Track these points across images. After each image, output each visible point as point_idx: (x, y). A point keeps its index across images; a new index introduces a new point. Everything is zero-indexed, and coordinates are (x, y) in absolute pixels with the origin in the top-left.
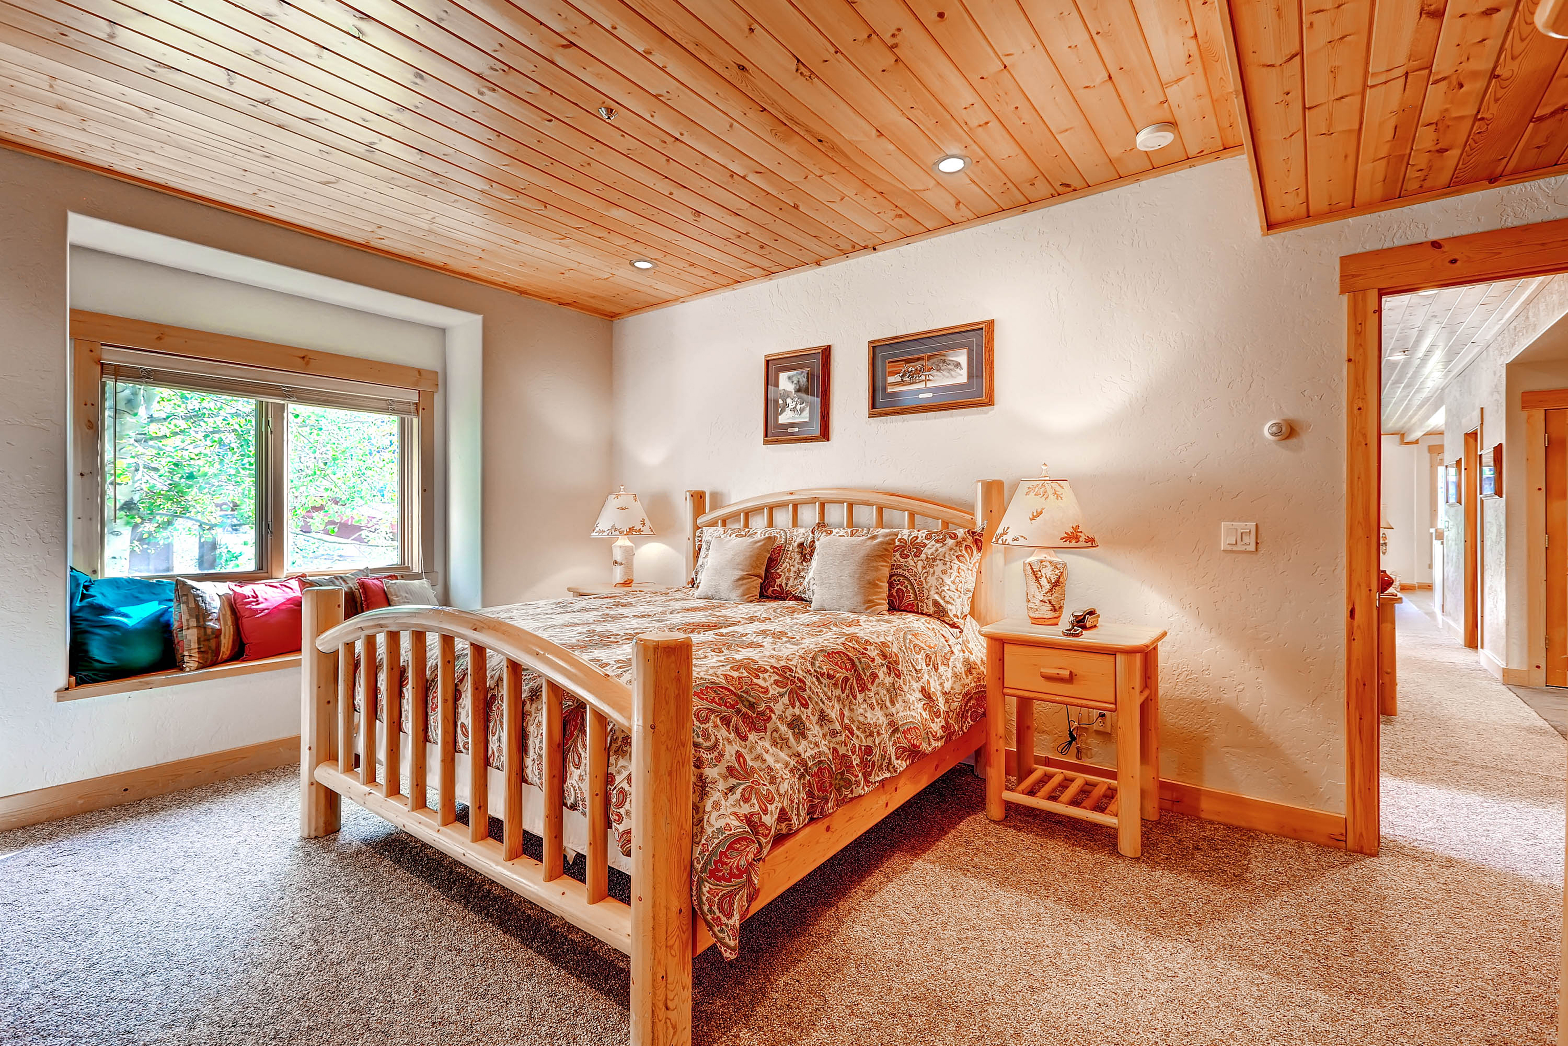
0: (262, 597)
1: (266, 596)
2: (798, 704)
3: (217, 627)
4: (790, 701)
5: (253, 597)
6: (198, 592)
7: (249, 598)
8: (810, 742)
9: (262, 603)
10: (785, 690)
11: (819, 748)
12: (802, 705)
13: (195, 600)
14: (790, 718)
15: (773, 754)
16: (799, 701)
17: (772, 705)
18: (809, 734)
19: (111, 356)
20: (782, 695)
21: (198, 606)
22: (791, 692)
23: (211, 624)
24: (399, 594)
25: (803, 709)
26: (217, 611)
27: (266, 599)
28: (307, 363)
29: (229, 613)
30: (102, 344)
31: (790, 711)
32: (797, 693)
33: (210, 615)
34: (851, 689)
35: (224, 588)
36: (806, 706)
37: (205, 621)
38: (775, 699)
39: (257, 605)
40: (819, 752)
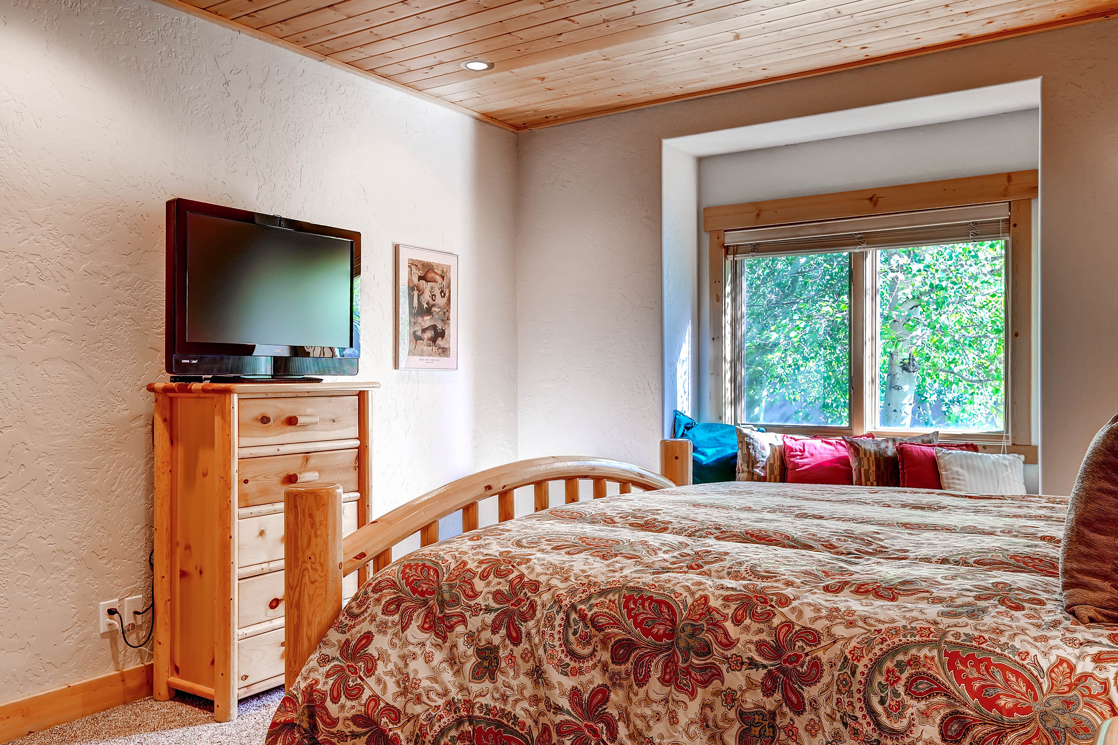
0: (809, 452)
1: (813, 451)
2: (503, 631)
3: (762, 474)
4: (494, 621)
5: (800, 451)
6: (751, 440)
7: (796, 451)
8: (496, 689)
9: (807, 457)
10: (498, 606)
11: (505, 705)
12: (509, 635)
13: (748, 448)
14: (483, 643)
15: (433, 669)
16: (508, 629)
17: (467, 614)
18: (500, 678)
19: (731, 239)
20: (488, 610)
21: (749, 453)
22: (505, 612)
23: (757, 470)
24: (948, 467)
25: (507, 642)
26: (765, 460)
27: (812, 455)
28: (875, 204)
29: (778, 463)
30: (726, 231)
31: (487, 634)
32: (511, 618)
33: (758, 462)
34: (636, 664)
35: (777, 439)
36: (516, 641)
37: (753, 468)
38: (476, 611)
39: (801, 459)
40: (503, 710)
